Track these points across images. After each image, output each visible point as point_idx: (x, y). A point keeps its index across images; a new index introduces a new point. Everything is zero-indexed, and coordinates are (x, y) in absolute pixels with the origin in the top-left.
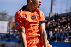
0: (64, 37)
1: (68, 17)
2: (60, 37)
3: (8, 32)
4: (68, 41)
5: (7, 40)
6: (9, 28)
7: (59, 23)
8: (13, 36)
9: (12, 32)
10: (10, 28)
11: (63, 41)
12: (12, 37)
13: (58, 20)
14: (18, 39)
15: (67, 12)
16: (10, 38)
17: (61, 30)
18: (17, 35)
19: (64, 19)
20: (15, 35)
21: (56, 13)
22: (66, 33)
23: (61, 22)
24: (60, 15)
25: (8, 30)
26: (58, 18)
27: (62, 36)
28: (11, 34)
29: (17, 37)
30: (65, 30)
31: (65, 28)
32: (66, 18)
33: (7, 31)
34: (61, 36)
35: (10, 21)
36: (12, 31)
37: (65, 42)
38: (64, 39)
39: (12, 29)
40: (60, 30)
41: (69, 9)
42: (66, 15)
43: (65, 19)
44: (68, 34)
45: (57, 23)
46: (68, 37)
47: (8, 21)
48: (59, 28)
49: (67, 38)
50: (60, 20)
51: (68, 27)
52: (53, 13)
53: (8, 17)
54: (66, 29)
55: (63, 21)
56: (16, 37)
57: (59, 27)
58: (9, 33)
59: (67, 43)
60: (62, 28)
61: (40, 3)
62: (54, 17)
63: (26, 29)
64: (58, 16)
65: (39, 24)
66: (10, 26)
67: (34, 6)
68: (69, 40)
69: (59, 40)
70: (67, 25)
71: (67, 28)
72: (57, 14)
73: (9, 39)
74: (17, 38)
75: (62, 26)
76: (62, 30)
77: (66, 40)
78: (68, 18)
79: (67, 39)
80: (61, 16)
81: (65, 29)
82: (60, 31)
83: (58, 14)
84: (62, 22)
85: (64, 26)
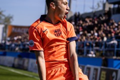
0: (88, 49)
1: (95, 18)
2: (82, 49)
3: (3, 42)
4: (94, 56)
5: (2, 53)
6: (4, 34)
7: (80, 27)
8: (10, 47)
9: (9, 41)
10: (6, 35)
11: (86, 55)
12: (9, 49)
13: (80, 23)
14: (19, 51)
15: (94, 11)
16: (7, 50)
17: (84, 38)
18: (17, 46)
19: (88, 21)
20: (13, 45)
21: (77, 12)
22: (91, 43)
23: (83, 25)
24: (83, 15)
25: (4, 38)
26: (79, 20)
27: (85, 48)
28: (8, 43)
29: (17, 49)
30: (90, 38)
31: (89, 34)
32: (91, 19)
33: (2, 40)
34: (83, 47)
35: (6, 23)
36: (9, 39)
37: (89, 57)
38: (88, 52)
39: (10, 36)
40: (82, 38)
41: (97, 6)
42: (92, 16)
43: (90, 21)
44: (94, 45)
45: (78, 27)
46: (95, 48)
47: (4, 24)
48: (81, 35)
49: (92, 50)
50: (83, 23)
51: (94, 33)
52: (71, 12)
53: (3, 18)
54: (92, 37)
55: (87, 24)
56: (14, 49)
57: (81, 33)
58: (5, 43)
59: (92, 57)
60: (85, 35)
61: (67, 11)
62: (73, 18)
63: (46, 51)
64: (80, 17)
65: (66, 43)
66: (6, 32)
67: (58, 15)
68: (95, 54)
69: (80, 53)
70: (93, 30)
71: (93, 35)
72: (77, 14)
73: (4, 51)
74: (17, 51)
75: (86, 32)
76: (86, 39)
77: (91, 54)
78: (95, 20)
79: (92, 52)
80: (84, 17)
81: (90, 36)
82: (82, 40)
83: (79, 13)
84: (85, 26)
85: (89, 32)
